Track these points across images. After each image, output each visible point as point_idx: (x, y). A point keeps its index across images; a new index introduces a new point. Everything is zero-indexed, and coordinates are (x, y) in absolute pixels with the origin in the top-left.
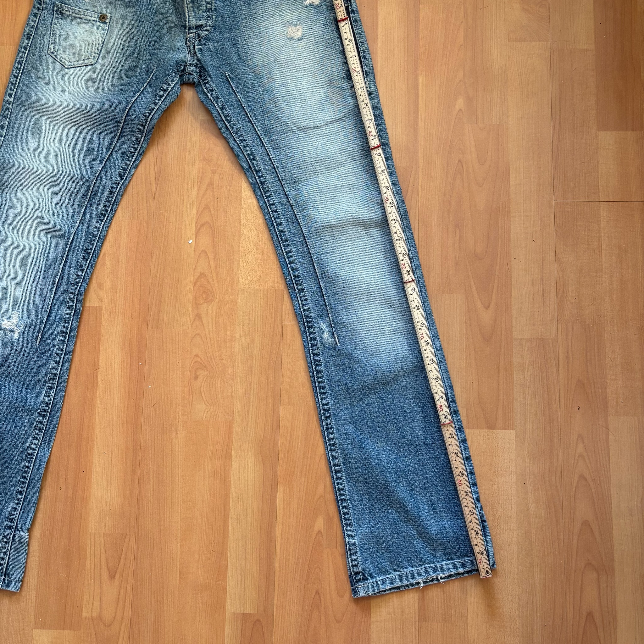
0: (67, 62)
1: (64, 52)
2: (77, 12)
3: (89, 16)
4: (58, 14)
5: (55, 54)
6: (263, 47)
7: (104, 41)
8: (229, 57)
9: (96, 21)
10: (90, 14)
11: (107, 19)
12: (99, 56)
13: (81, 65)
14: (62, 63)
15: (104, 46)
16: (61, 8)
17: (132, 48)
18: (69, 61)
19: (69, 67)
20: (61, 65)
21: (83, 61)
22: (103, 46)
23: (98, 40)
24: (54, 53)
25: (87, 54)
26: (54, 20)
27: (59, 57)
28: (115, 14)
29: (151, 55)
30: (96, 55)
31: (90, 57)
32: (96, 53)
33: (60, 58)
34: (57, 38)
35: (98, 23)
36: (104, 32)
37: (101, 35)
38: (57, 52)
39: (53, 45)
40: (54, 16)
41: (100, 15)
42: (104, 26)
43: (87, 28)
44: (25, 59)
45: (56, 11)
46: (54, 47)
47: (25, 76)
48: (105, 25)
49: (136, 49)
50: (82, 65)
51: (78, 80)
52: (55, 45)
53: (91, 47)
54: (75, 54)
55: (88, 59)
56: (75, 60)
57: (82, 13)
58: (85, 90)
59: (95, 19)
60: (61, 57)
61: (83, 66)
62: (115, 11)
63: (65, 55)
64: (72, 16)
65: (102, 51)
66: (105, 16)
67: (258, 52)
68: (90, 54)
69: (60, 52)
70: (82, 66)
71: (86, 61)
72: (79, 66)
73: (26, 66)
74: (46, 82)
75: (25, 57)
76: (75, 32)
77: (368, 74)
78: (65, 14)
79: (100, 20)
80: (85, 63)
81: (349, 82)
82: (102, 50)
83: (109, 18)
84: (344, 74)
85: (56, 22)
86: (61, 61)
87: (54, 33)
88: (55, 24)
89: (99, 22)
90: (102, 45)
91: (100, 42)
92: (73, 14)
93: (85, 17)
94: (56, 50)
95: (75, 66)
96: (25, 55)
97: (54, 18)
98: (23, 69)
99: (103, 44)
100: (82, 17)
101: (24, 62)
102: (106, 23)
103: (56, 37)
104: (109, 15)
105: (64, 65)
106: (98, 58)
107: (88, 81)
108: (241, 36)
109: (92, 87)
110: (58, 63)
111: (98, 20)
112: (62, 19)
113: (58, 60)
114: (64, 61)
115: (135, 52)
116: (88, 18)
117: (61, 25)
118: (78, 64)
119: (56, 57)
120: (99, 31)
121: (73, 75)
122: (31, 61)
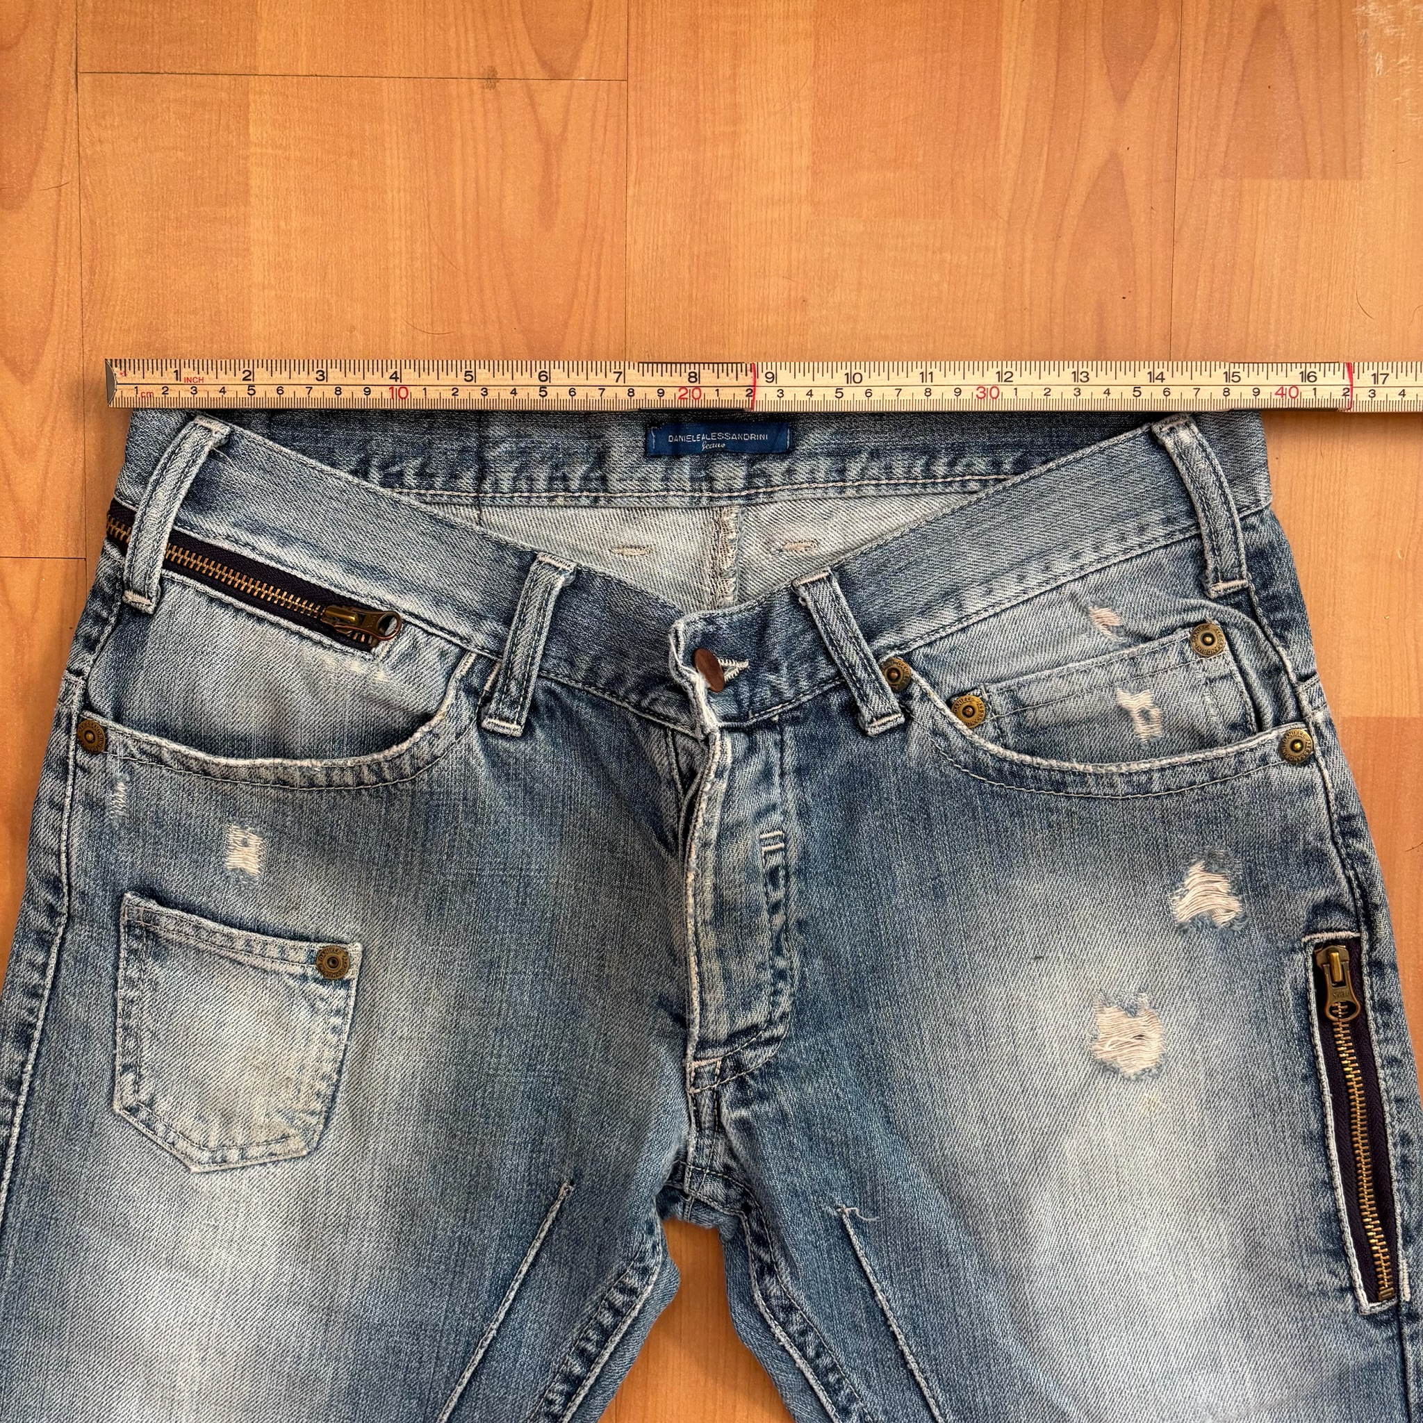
0: (195, 1152)
1: (178, 1104)
2: (219, 939)
3: (273, 960)
4: (138, 938)
5: (143, 1114)
6: (984, 1084)
7: (342, 1062)
8: (856, 1138)
9: (304, 978)
10: (275, 953)
11: (347, 966)
12: (327, 1119)
13: (254, 1162)
14: (175, 1152)
15: (345, 1077)
16: (151, 918)
17: (460, 1088)
18: (203, 1147)
19: (207, 1169)
20: (169, 1161)
21: (262, 1149)
22: (338, 1081)
23: (319, 1060)
24: (138, 1110)
25: (278, 1119)
26: (122, 964)
27: (160, 1128)
28: (377, 943)
29: (539, 1111)
30: (313, 1120)
31: (292, 1131)
32: (313, 1113)
33: (167, 1133)
34: (146, 1043)
35: (313, 986)
36: (337, 1021)
37: (330, 1036)
38: (151, 1104)
39: (131, 1077)
40: (124, 945)
41: (317, 947)
42: (338, 997)
43: (267, 1003)
44: (16, 1130)
45: (129, 926)
46: (135, 1083)
47: (25, 1198)
48: (342, 992)
49: (479, 1094)
50: (261, 1161)
51: (248, 1214)
52: (140, 1076)
53: (292, 1091)
54: (227, 1119)
55: (285, 1137)
56: (227, 1143)
57: (240, 944)
58: (280, 1261)
59: (298, 970)
60: (168, 1127)
61: (265, 1164)
62: (378, 930)
63: (186, 1121)
64: (198, 951)
65: (338, 1100)
66: (340, 956)
67: (965, 1103)
68: (292, 1120)
69: (163, 1106)
70: (261, 1165)
71: (277, 1148)
72: (249, 1163)
73: (24, 1155)
74: (119, 1229)
75: (17, 1120)
76: (220, 1024)
77: (1411, 1237)
78: (167, 941)
79: (319, 969)
80: (272, 1154)
81: (1334, 1266)
82: (339, 1094)
83: (356, 959)
84: (1312, 1231)
85: (135, 975)
86: (173, 1144)
87: (133, 1023)
88: (131, 983)
89: (316, 980)
90: (335, 1077)
91: (328, 1068)
92: (201, 946)
93: (258, 962)
94: (144, 1096)
95: (232, 1166)
96: (14, 1114)
97: (123, 954)
98: (14, 1169)
99: (339, 1072)
100: (240, 958)
101: (14, 1141)
102: (346, 984)
103: (138, 1039)
104: (355, 950)
105: (187, 1162)
106: (326, 1125)
107: (288, 1222)
108: (898, 1036)
109: (307, 1247)
110: (159, 1152)
111: (310, 972)
112: (156, 957)
113: (159, 1142)
114: (181, 1144)
115: (475, 1105)
116: (268, 965)
117: (155, 985)
118: (243, 1157)
119: (148, 1126)
120: (319, 1019)
121: (226, 1199)
122: (41, 1137)
